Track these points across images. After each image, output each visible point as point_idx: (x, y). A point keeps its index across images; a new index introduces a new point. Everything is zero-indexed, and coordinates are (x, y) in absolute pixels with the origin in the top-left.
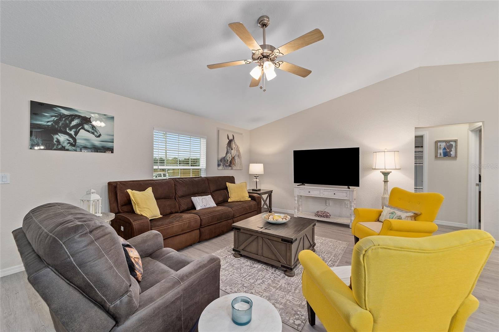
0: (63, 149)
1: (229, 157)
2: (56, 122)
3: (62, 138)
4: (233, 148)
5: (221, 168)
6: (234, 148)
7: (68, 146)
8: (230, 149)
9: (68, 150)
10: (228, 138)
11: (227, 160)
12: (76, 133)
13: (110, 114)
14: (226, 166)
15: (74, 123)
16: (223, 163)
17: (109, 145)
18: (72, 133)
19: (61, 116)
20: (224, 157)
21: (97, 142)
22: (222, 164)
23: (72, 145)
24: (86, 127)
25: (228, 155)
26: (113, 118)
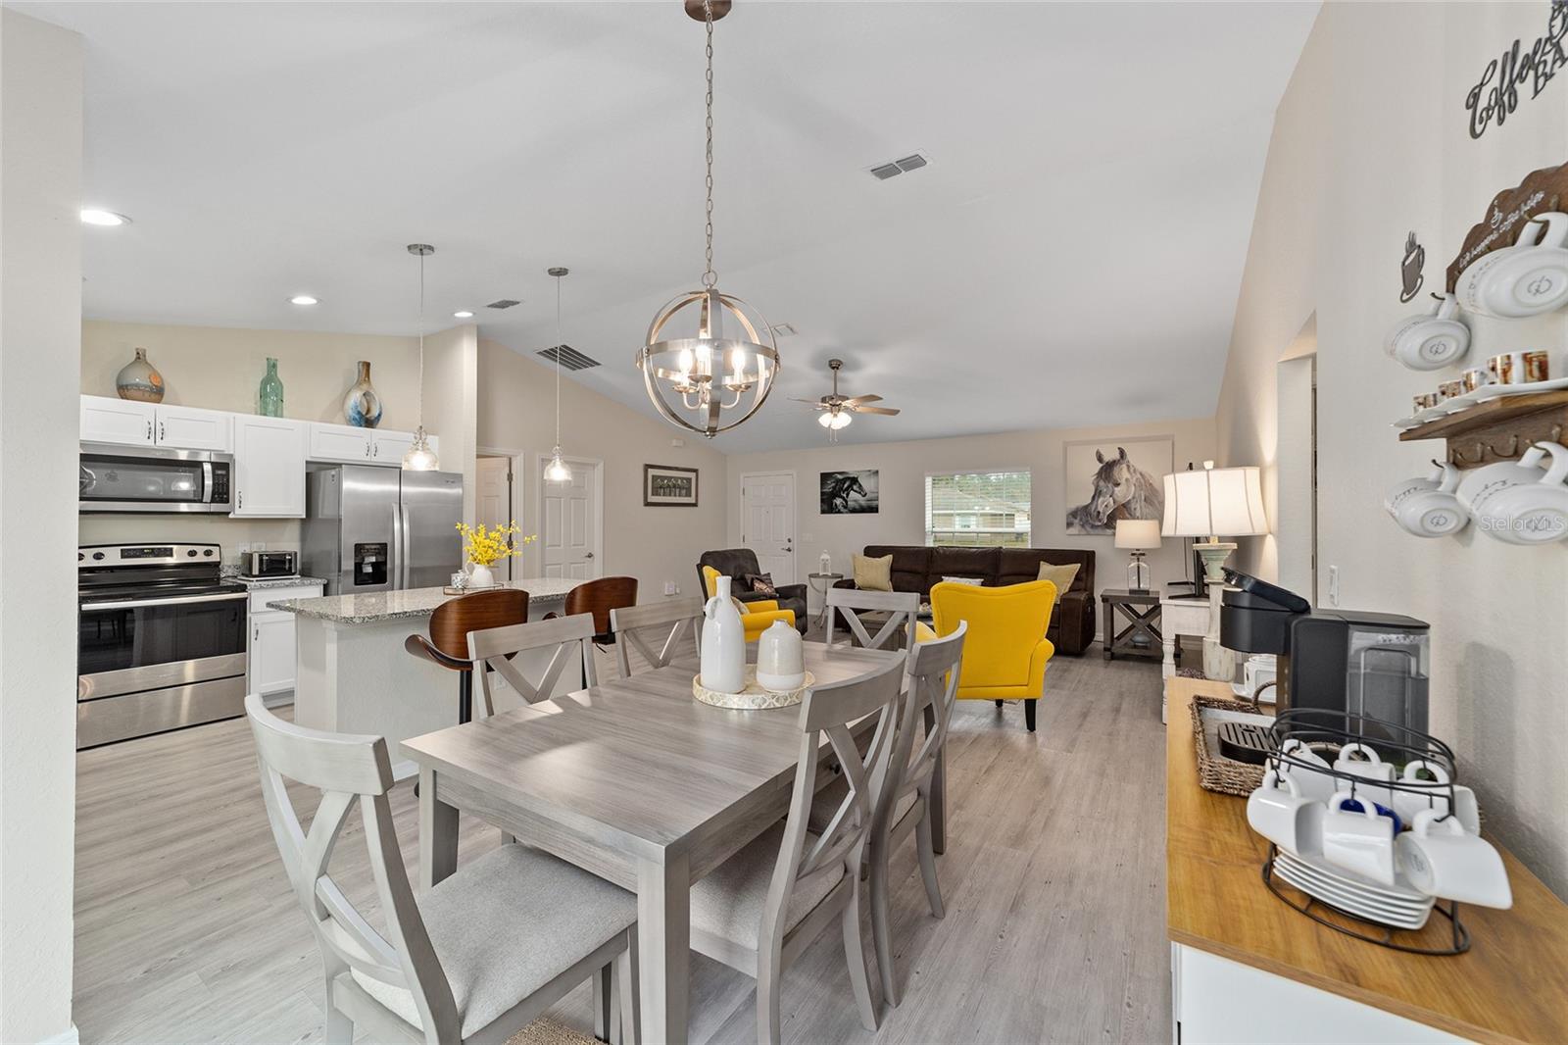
0: (839, 512)
1: (1105, 505)
2: (834, 488)
3: (838, 501)
4: (1123, 481)
5: (1073, 530)
6: (1127, 480)
7: (842, 510)
8: (1110, 485)
9: (842, 513)
10: (1100, 459)
11: (1095, 514)
12: (848, 495)
13: (874, 469)
14: (1093, 527)
15: (846, 486)
16: (1081, 520)
17: (874, 503)
18: (845, 495)
19: (838, 481)
20: (1086, 507)
21: (862, 501)
22: (1077, 521)
23: (845, 507)
24: (855, 487)
25: (1101, 499)
26: (877, 472)
